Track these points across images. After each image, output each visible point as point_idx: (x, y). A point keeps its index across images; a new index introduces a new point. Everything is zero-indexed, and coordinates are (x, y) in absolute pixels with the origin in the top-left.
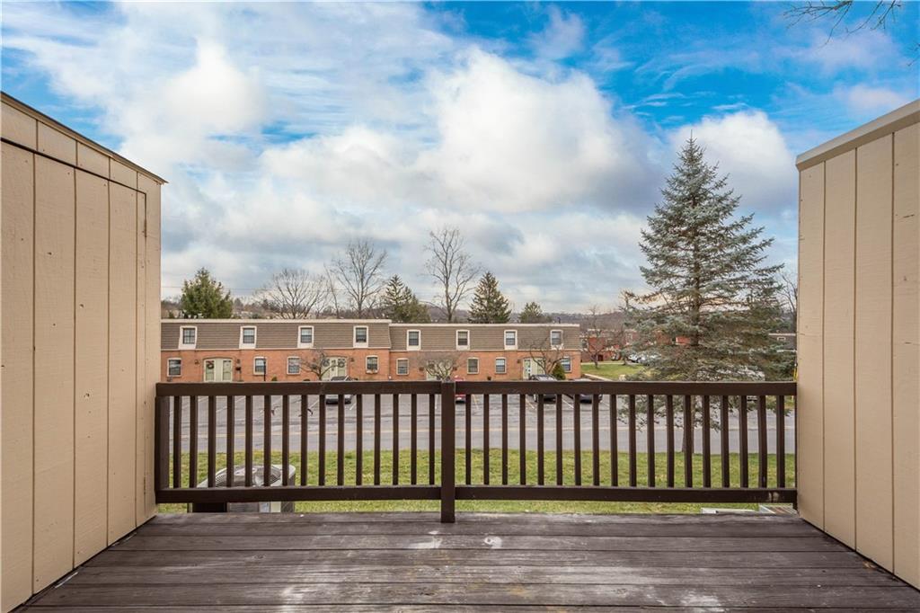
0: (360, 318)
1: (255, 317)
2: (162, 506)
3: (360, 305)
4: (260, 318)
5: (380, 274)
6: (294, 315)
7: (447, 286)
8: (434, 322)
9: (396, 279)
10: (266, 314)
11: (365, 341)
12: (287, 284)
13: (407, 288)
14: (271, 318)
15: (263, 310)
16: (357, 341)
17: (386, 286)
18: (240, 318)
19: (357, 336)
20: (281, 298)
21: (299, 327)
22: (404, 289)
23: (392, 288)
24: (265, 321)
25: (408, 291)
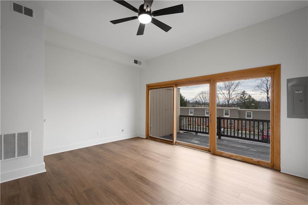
0: (228, 107)
1: (193, 106)
2: (180, 131)
3: (228, 102)
4: (194, 107)
5: (237, 91)
6: (205, 106)
7: (268, 94)
8: (260, 109)
9: (244, 92)
10: (196, 105)
11: (228, 115)
12: (203, 96)
13: (249, 95)
14: (198, 107)
15: (195, 104)
16: (225, 115)
17: (239, 95)
18: (189, 107)
19: (225, 113)
20: (201, 100)
21: (206, 110)
22: (248, 96)
23: (242, 95)
24: (196, 108)
25: (250, 96)
